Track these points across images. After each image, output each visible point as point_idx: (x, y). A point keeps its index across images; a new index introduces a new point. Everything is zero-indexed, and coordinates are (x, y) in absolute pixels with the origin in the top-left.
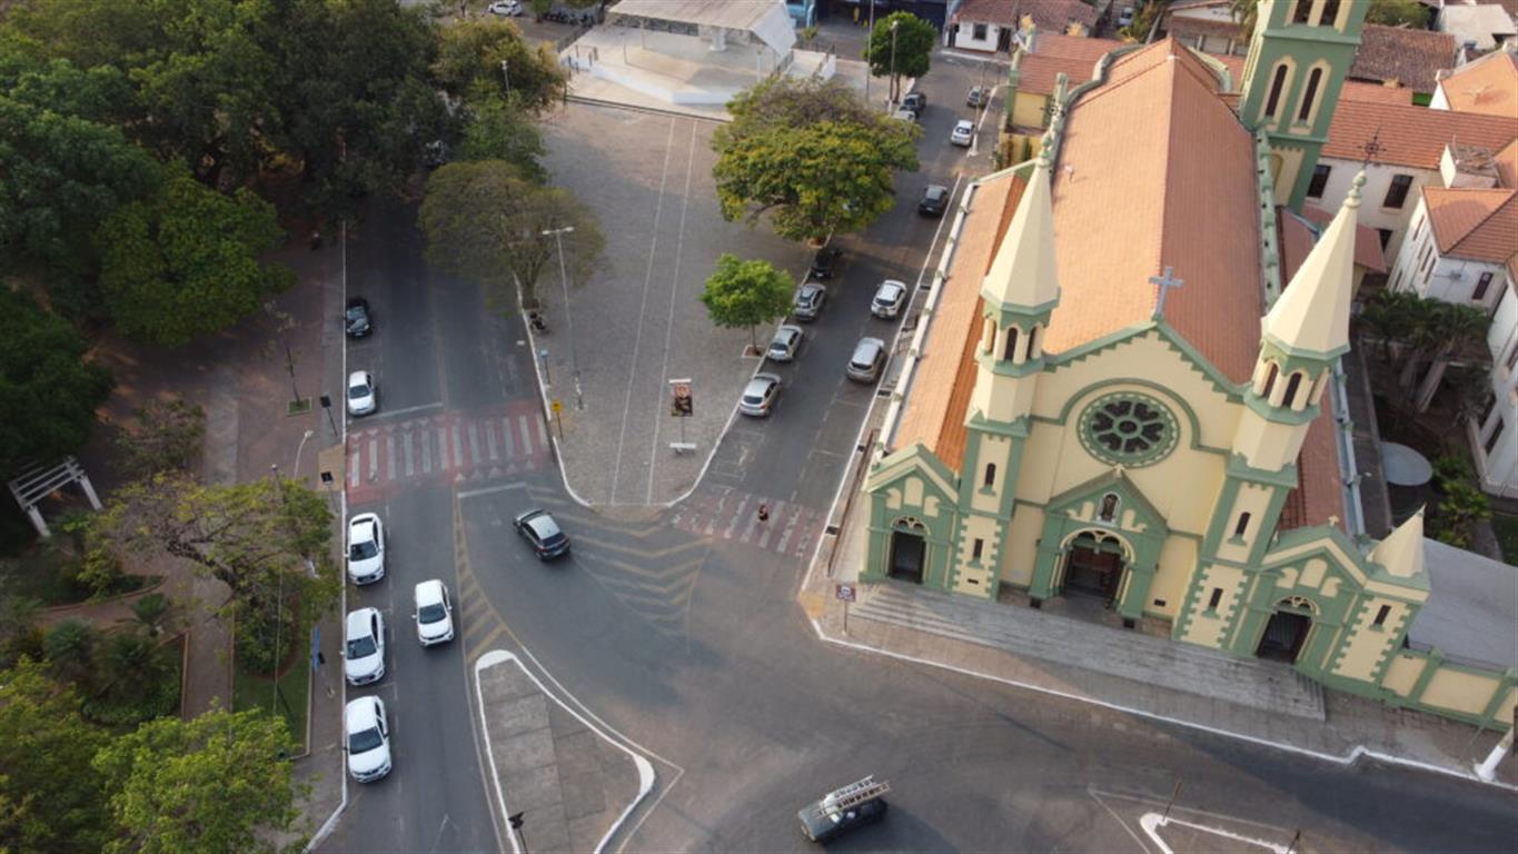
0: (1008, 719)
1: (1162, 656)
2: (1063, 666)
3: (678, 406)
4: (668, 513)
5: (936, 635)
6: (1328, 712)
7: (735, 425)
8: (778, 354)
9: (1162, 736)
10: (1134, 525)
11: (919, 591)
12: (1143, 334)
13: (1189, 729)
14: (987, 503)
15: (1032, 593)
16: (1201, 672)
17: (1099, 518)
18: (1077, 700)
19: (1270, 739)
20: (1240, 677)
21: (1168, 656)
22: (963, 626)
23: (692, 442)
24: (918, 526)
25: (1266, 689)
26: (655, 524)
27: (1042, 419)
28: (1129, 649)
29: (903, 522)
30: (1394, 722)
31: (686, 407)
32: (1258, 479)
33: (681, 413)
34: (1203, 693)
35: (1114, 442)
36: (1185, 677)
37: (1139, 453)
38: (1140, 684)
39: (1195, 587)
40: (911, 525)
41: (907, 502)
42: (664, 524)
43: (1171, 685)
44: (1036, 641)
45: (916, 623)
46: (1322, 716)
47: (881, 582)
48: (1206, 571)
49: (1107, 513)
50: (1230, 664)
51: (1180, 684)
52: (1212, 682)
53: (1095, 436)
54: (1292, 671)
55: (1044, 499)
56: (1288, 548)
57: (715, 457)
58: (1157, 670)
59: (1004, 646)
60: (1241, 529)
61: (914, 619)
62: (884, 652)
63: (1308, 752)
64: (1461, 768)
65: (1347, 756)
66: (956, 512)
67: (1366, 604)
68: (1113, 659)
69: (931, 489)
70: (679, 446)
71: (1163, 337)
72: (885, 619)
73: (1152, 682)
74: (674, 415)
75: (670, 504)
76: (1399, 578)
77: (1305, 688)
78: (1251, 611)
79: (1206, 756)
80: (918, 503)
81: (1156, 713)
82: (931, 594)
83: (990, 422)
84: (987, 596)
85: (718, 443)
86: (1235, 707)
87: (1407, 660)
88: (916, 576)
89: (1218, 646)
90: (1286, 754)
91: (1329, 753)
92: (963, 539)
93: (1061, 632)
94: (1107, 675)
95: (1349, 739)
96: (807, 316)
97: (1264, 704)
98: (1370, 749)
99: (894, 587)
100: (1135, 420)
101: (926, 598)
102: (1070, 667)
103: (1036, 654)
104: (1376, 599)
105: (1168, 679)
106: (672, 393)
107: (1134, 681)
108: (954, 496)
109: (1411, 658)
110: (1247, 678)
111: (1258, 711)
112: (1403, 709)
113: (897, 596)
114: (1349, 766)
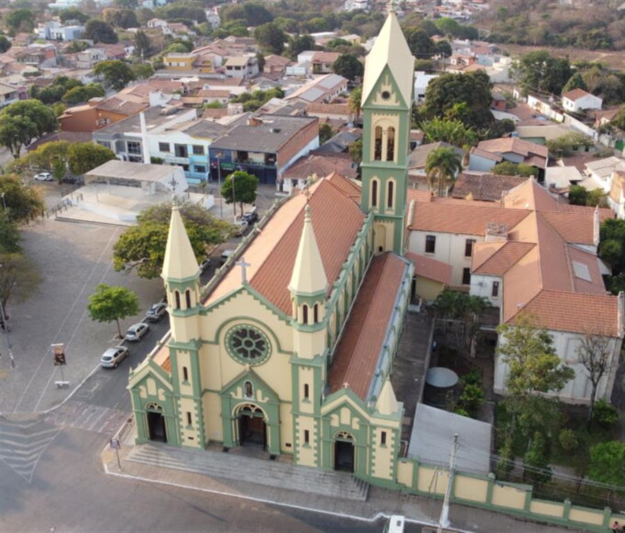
0: (195, 508)
1: (286, 473)
2: (234, 480)
3: (57, 359)
4: (43, 416)
5: (170, 469)
6: (368, 497)
7: (97, 373)
8: (130, 337)
9: (277, 513)
10: (263, 399)
11: (166, 446)
12: (240, 292)
13: (293, 508)
14: (187, 390)
15: (225, 445)
16: (306, 480)
17: (245, 396)
18: (236, 497)
19: (334, 511)
20: (325, 481)
21: (289, 473)
22: (184, 463)
23: (67, 380)
24: (159, 408)
25: (337, 487)
26: (35, 421)
27: (206, 342)
28: (270, 470)
29: (152, 407)
30: (403, 501)
31: (62, 360)
32: (305, 364)
33: (59, 363)
34: (305, 491)
35: (245, 353)
36: (298, 483)
37: (257, 358)
38: (272, 488)
39: (296, 431)
40: (156, 407)
41: (150, 393)
42: (40, 421)
43: (289, 488)
44: (222, 469)
45: (160, 463)
46: (364, 499)
47: (146, 442)
48: (297, 420)
49: (249, 392)
50: (321, 475)
51: (293, 487)
52: (309, 484)
53: (235, 350)
54: (352, 476)
55: (219, 388)
56: (331, 402)
57: (80, 388)
58: (282, 480)
59: (204, 472)
60: (307, 394)
61: (159, 461)
62: (138, 478)
63: (352, 517)
64: (433, 521)
65: (372, 518)
66: (174, 396)
67: (374, 432)
68: (261, 476)
69: (159, 384)
70: (61, 383)
71: (249, 293)
72: (143, 462)
73: (279, 486)
74: (55, 364)
75: (46, 412)
76: (384, 415)
77: (358, 485)
78: (324, 442)
79: (298, 521)
80: (155, 394)
81: (277, 501)
82: (170, 448)
83: (178, 343)
84: (199, 446)
85: (84, 381)
86: (320, 497)
87: (404, 464)
88: (164, 439)
89: (315, 465)
90: (341, 519)
91: (363, 516)
92: (180, 413)
93: (236, 464)
94: (256, 484)
95: (376, 510)
96: (154, 319)
97: (335, 494)
98: (386, 514)
99: (152, 445)
100: (251, 340)
101: (167, 450)
102: (237, 481)
103: (220, 475)
104: (377, 429)
105: (288, 484)
106: (53, 352)
107: (269, 486)
108: (171, 388)
109: (405, 462)
110: (329, 482)
111: (331, 498)
112: (411, 494)
113: (153, 450)
114: (373, 523)
